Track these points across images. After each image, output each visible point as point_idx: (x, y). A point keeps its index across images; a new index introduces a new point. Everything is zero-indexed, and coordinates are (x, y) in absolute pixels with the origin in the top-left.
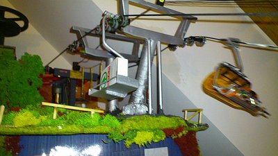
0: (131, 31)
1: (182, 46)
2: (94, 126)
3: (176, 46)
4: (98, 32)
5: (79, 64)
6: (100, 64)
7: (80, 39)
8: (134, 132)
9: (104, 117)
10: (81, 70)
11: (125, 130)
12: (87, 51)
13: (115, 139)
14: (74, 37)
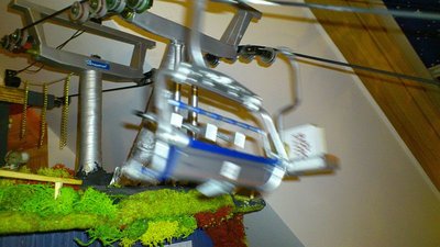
0: (148, 23)
1: (230, 60)
2: (60, 216)
3: (219, 58)
4: (74, 17)
5: (19, 75)
6: (66, 79)
7: (29, 26)
8: (143, 222)
9: (81, 192)
10: (21, 87)
11: (127, 220)
12: (43, 52)
13: (104, 239)
14: (17, 22)
